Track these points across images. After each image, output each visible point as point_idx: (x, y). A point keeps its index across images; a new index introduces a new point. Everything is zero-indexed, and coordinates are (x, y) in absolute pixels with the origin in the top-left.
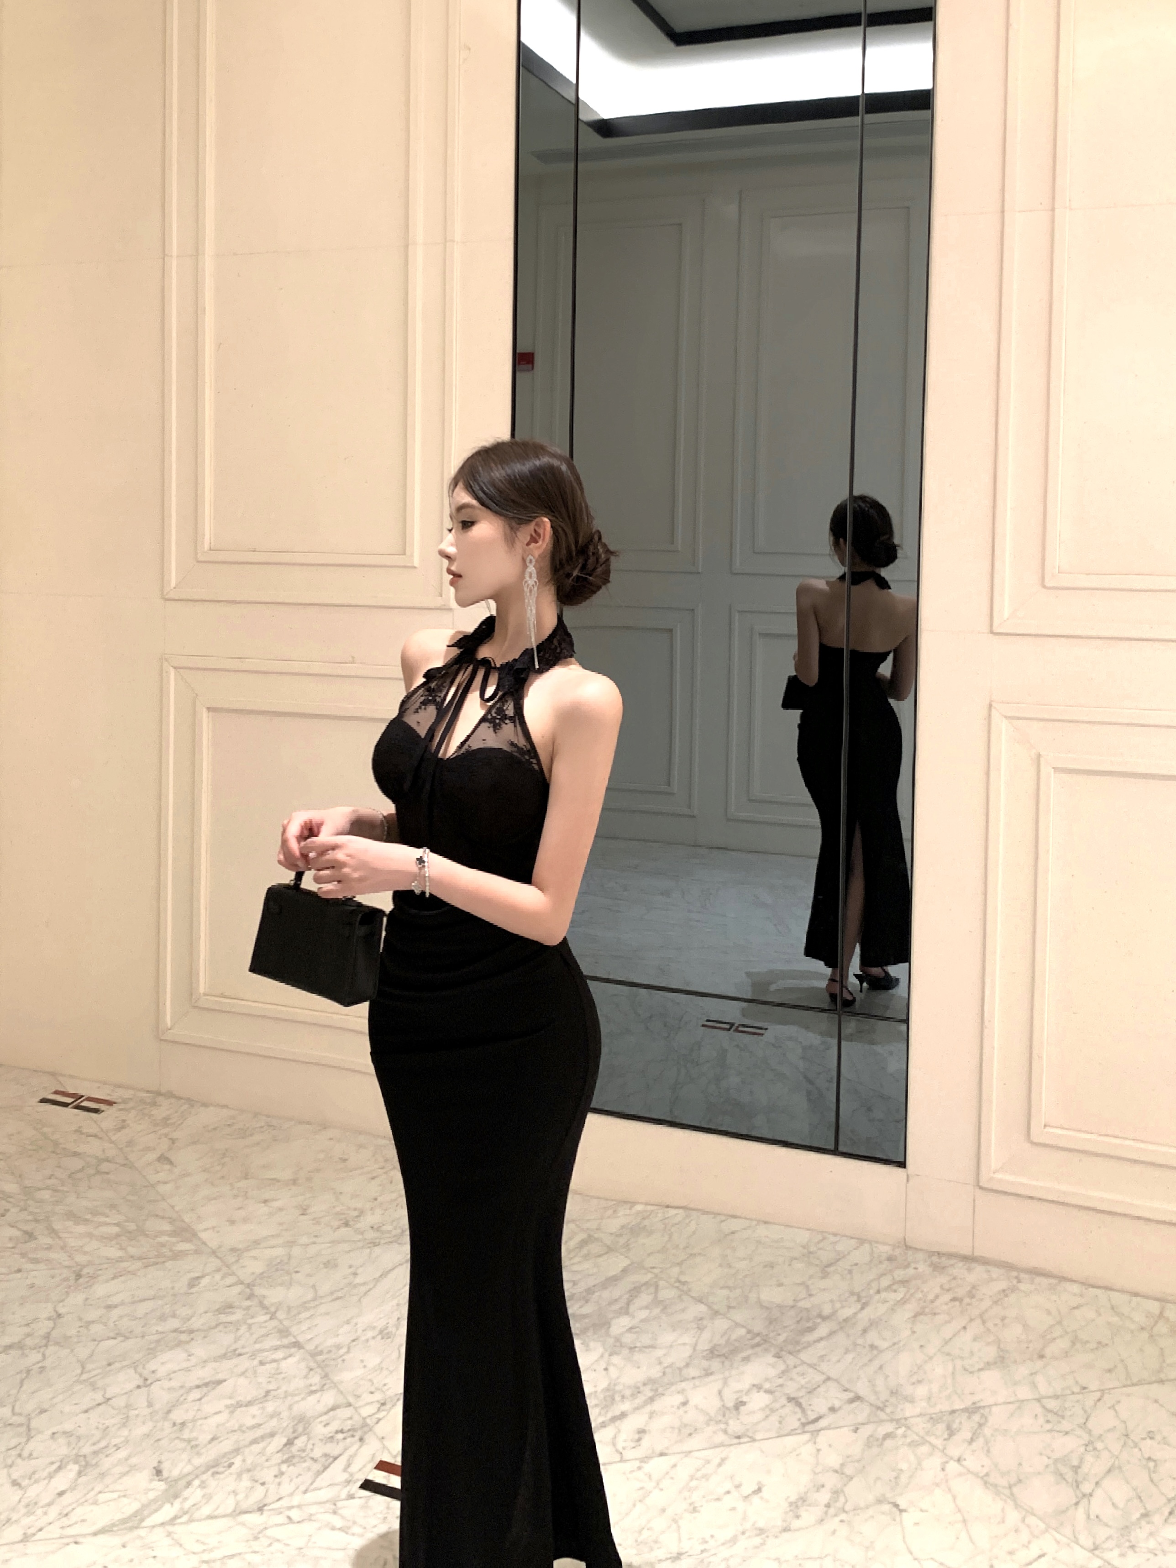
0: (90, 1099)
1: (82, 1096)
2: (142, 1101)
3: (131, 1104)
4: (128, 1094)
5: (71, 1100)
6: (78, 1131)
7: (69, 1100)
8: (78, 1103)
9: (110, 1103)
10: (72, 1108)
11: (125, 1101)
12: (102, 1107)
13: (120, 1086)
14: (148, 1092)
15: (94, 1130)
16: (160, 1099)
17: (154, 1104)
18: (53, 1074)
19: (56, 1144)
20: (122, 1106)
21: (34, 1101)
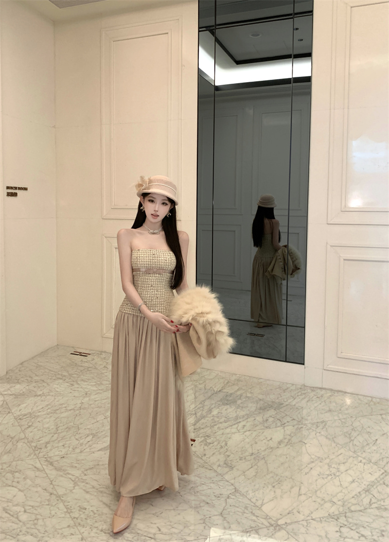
0: (84, 353)
2: (98, 354)
3: (95, 354)
4: (94, 352)
6: (82, 361)
7: (78, 353)
8: (81, 354)
9: (90, 354)
10: (79, 355)
11: (93, 354)
12: (87, 355)
13: (91, 350)
14: (99, 351)
15: (86, 361)
16: (103, 353)
17: (101, 354)
18: (73, 347)
19: (76, 364)
21: (69, 354)
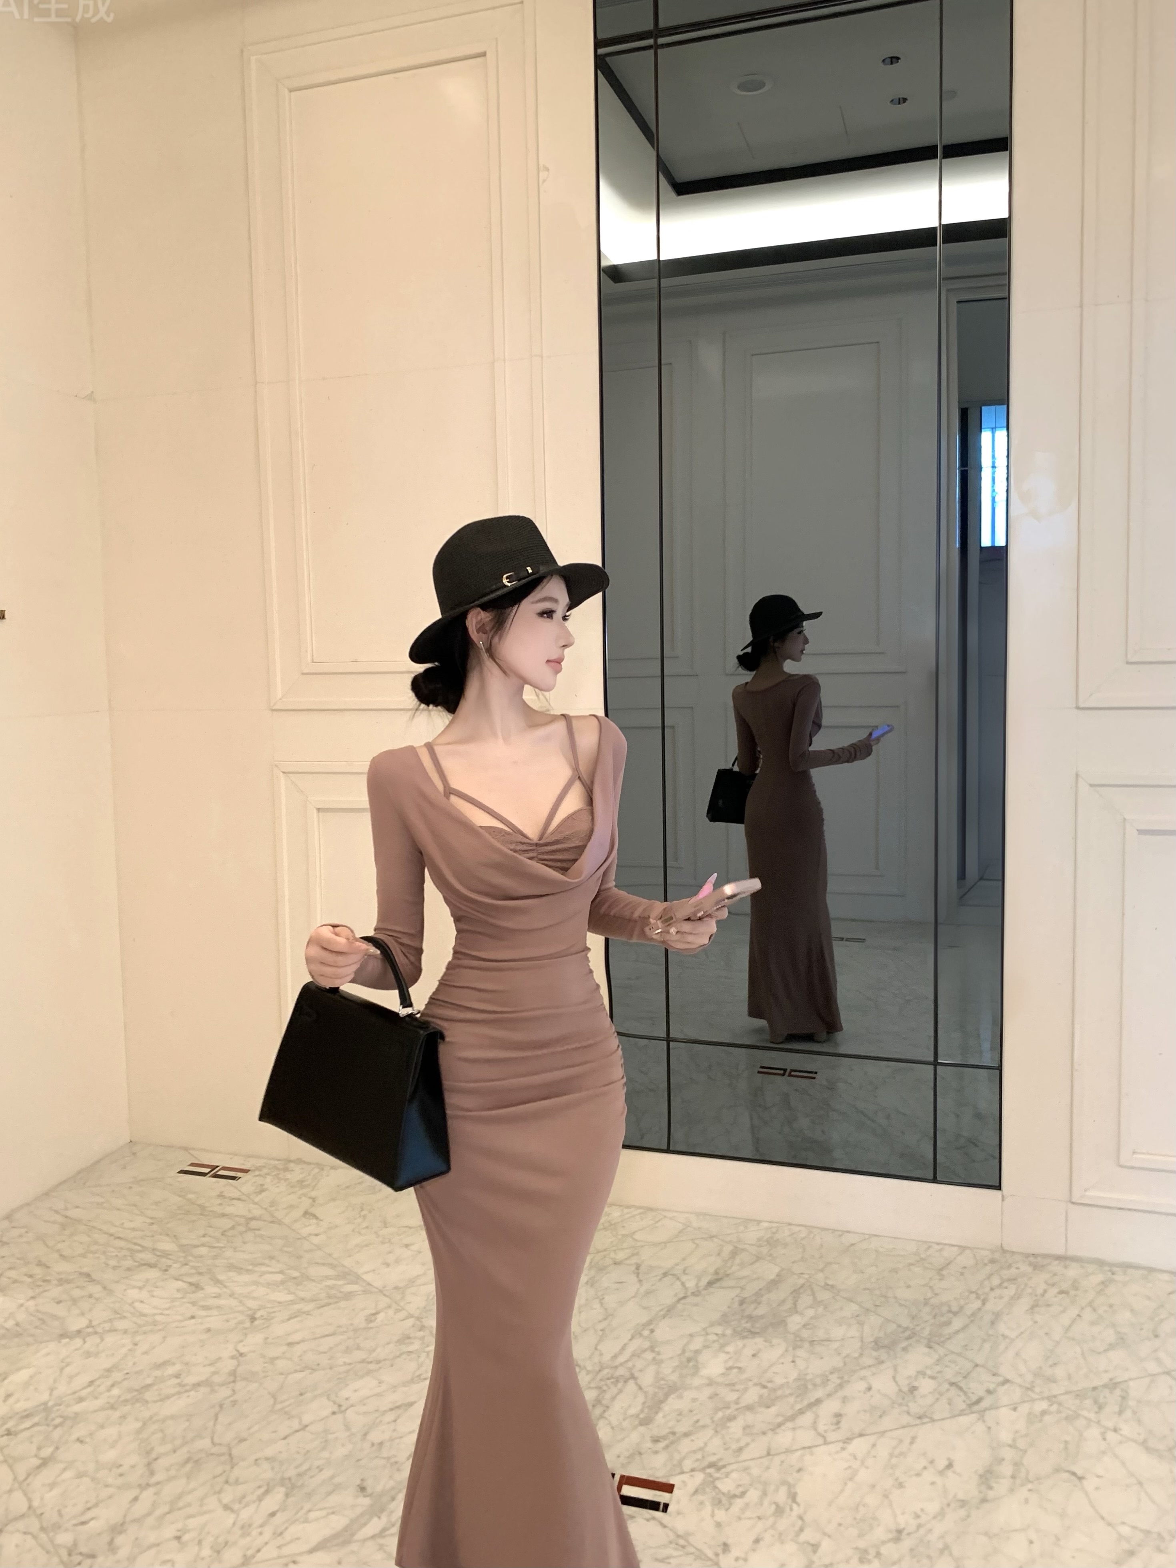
0: (224, 1168)
1: (217, 1167)
2: (275, 1168)
3: (265, 1171)
4: (260, 1163)
5: (209, 1170)
6: (221, 1196)
7: (206, 1170)
8: (215, 1172)
9: (246, 1171)
10: (210, 1177)
11: (259, 1168)
12: (239, 1174)
13: (250, 1156)
14: (279, 1160)
15: (236, 1194)
16: (292, 1165)
17: (286, 1170)
18: (186, 1149)
19: (202, 1207)
20: (257, 1173)
21: (174, 1172)
